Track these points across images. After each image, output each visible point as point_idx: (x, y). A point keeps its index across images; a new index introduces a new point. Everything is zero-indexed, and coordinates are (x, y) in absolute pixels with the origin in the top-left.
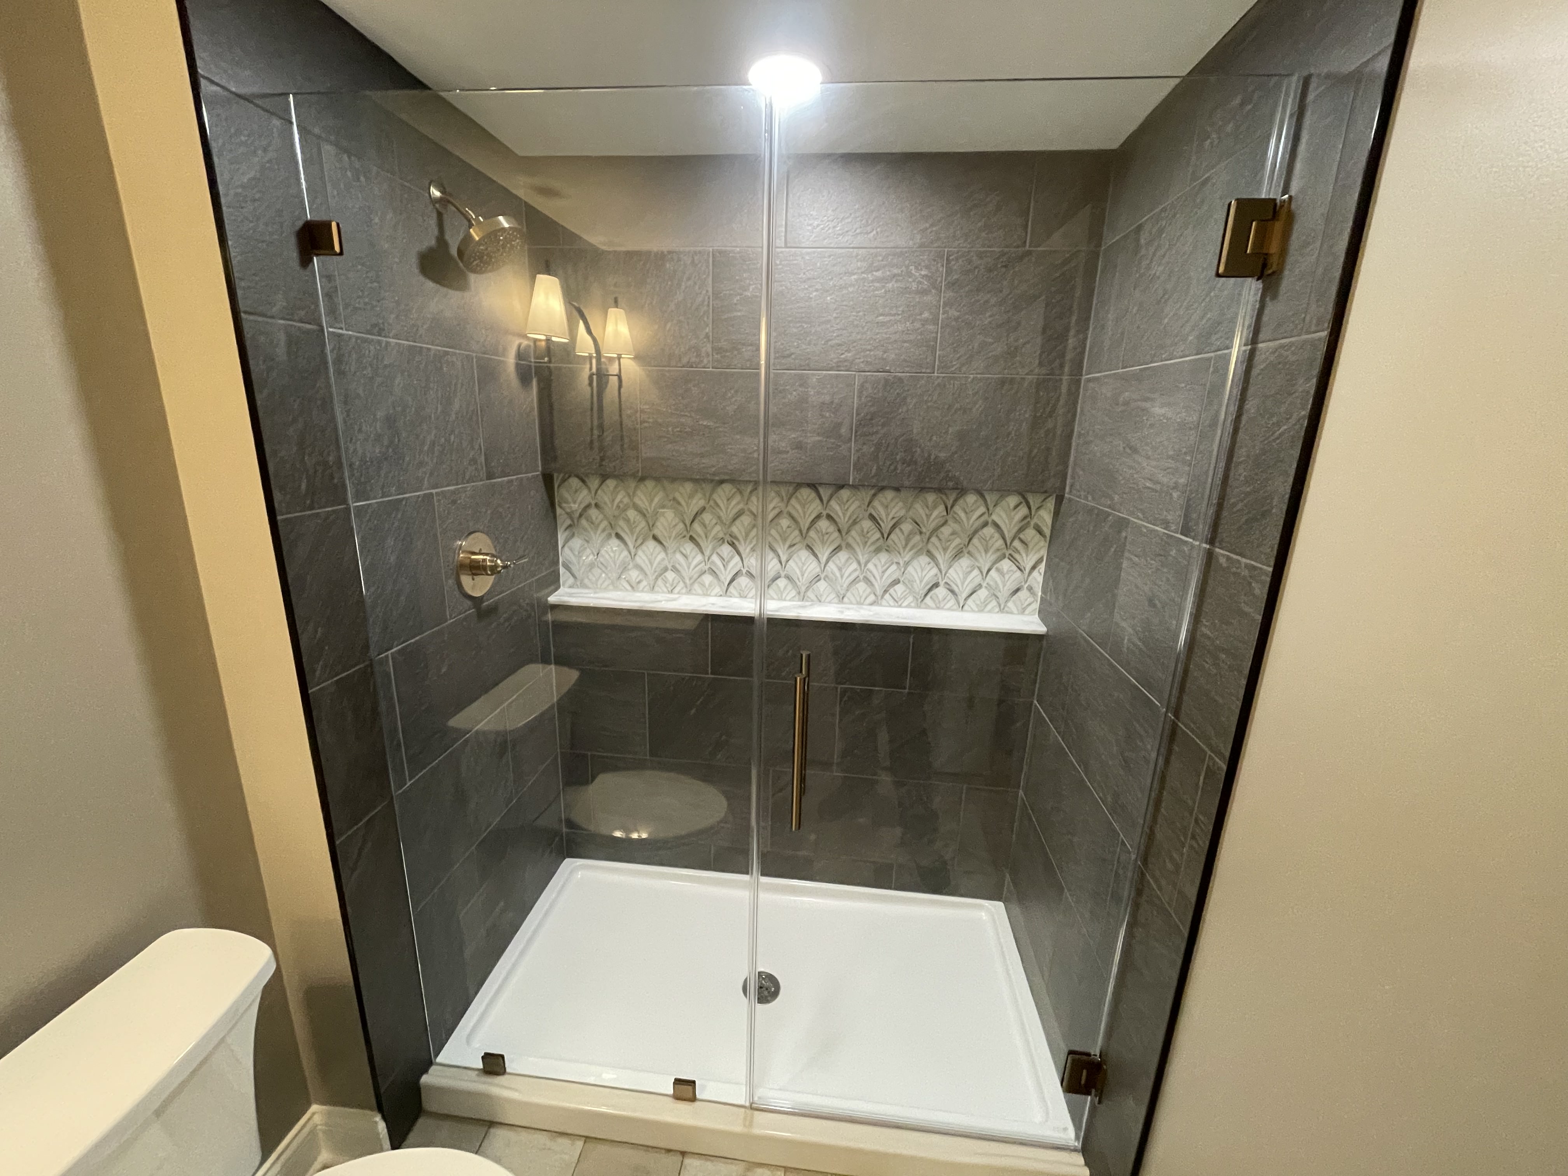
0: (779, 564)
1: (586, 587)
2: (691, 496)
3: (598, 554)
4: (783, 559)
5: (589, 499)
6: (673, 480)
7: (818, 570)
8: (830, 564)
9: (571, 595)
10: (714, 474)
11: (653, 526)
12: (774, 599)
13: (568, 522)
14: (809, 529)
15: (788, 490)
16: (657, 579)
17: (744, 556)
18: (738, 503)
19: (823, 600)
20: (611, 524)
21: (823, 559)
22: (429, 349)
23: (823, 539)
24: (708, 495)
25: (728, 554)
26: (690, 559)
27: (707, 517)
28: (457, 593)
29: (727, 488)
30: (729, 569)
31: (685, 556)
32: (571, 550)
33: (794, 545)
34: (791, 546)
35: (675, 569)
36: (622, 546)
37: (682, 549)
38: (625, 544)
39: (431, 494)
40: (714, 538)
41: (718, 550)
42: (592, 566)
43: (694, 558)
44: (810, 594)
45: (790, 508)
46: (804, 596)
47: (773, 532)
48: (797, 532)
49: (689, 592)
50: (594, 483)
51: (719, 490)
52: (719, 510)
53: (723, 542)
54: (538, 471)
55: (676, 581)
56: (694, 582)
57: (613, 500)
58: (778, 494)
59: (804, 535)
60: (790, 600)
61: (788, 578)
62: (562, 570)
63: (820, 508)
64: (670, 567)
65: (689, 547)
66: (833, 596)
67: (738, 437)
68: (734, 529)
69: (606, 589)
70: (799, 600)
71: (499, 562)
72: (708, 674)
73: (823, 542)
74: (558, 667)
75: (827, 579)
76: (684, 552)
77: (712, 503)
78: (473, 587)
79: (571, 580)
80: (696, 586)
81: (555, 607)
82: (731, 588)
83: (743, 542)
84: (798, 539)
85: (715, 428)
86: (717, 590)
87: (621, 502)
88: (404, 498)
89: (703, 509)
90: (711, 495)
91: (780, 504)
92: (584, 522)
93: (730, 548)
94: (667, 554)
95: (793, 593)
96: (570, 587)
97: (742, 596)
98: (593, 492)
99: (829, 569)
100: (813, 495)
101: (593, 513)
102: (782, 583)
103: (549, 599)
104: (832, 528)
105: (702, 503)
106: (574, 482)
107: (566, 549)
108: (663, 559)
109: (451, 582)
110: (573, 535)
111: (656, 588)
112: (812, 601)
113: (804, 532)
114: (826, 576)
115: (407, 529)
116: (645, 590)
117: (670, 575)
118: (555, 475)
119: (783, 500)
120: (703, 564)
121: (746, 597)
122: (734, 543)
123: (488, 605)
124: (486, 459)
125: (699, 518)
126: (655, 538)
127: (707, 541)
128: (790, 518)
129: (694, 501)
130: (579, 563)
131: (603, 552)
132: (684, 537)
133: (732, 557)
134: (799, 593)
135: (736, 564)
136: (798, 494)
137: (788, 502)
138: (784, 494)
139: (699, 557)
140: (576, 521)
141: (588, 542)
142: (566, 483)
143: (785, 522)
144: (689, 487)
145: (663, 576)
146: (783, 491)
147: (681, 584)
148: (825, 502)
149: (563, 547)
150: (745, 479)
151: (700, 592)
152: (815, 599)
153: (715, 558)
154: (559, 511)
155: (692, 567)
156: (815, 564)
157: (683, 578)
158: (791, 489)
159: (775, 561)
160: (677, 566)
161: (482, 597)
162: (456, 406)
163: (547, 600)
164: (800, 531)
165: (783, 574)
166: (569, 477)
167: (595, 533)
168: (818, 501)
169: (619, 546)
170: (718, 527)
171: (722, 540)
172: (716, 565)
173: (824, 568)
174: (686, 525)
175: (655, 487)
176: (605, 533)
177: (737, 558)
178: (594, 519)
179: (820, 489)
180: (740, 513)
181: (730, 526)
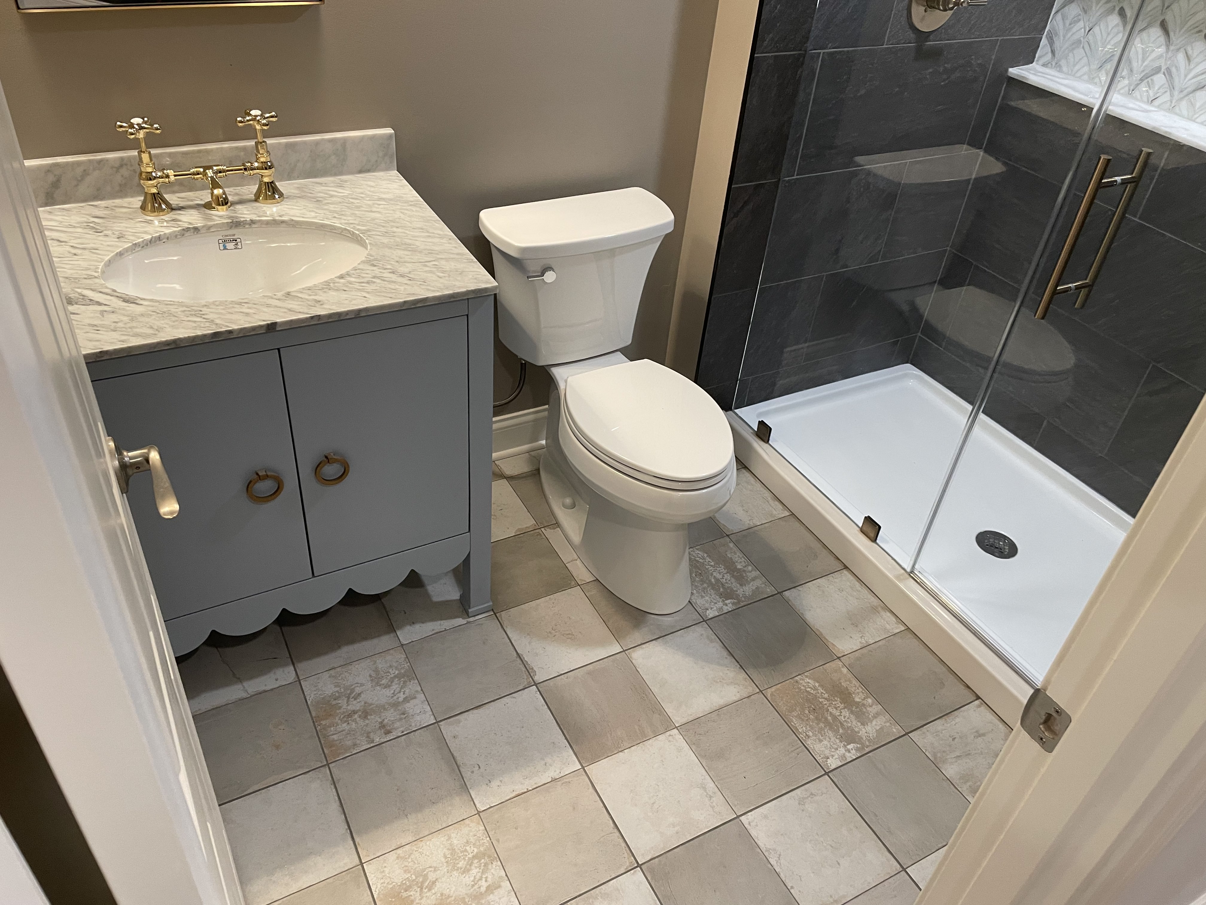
1: (1060, 71)
9: (1040, 73)
11: (1168, 7)
16: (1142, 80)
28: (904, 20)
31: (1190, 58)
32: (1064, 18)
35: (1168, 73)
36: (1121, 27)
37: (1189, 48)
42: (1077, 44)
43: (1200, 62)
49: (1171, 110)
55: (1162, 91)
56: (1183, 97)
62: (1043, 42)
64: (1164, 67)
69: (1078, 79)
74: (987, 156)
76: (1191, 50)
78: (922, 20)
79: (1049, 56)
80: (1184, 104)
81: (1011, 81)
94: (1168, 51)
96: (1044, 65)
103: (1011, 70)
107: (1059, 17)
108: (1161, 56)
109: (902, 6)
111: (1137, 93)
116: (1122, 91)
117: (1160, 79)
123: (932, 46)
130: (1064, 37)
131: (1096, 29)
141: (1086, 12)
145: (1149, 79)
147: (1166, 97)
149: (1057, 12)
151: (1185, 113)
157: (1172, 87)
160: (1174, 70)
161: (929, 34)
163: (1008, 71)
169: (1117, 25)
176: (1109, 5)
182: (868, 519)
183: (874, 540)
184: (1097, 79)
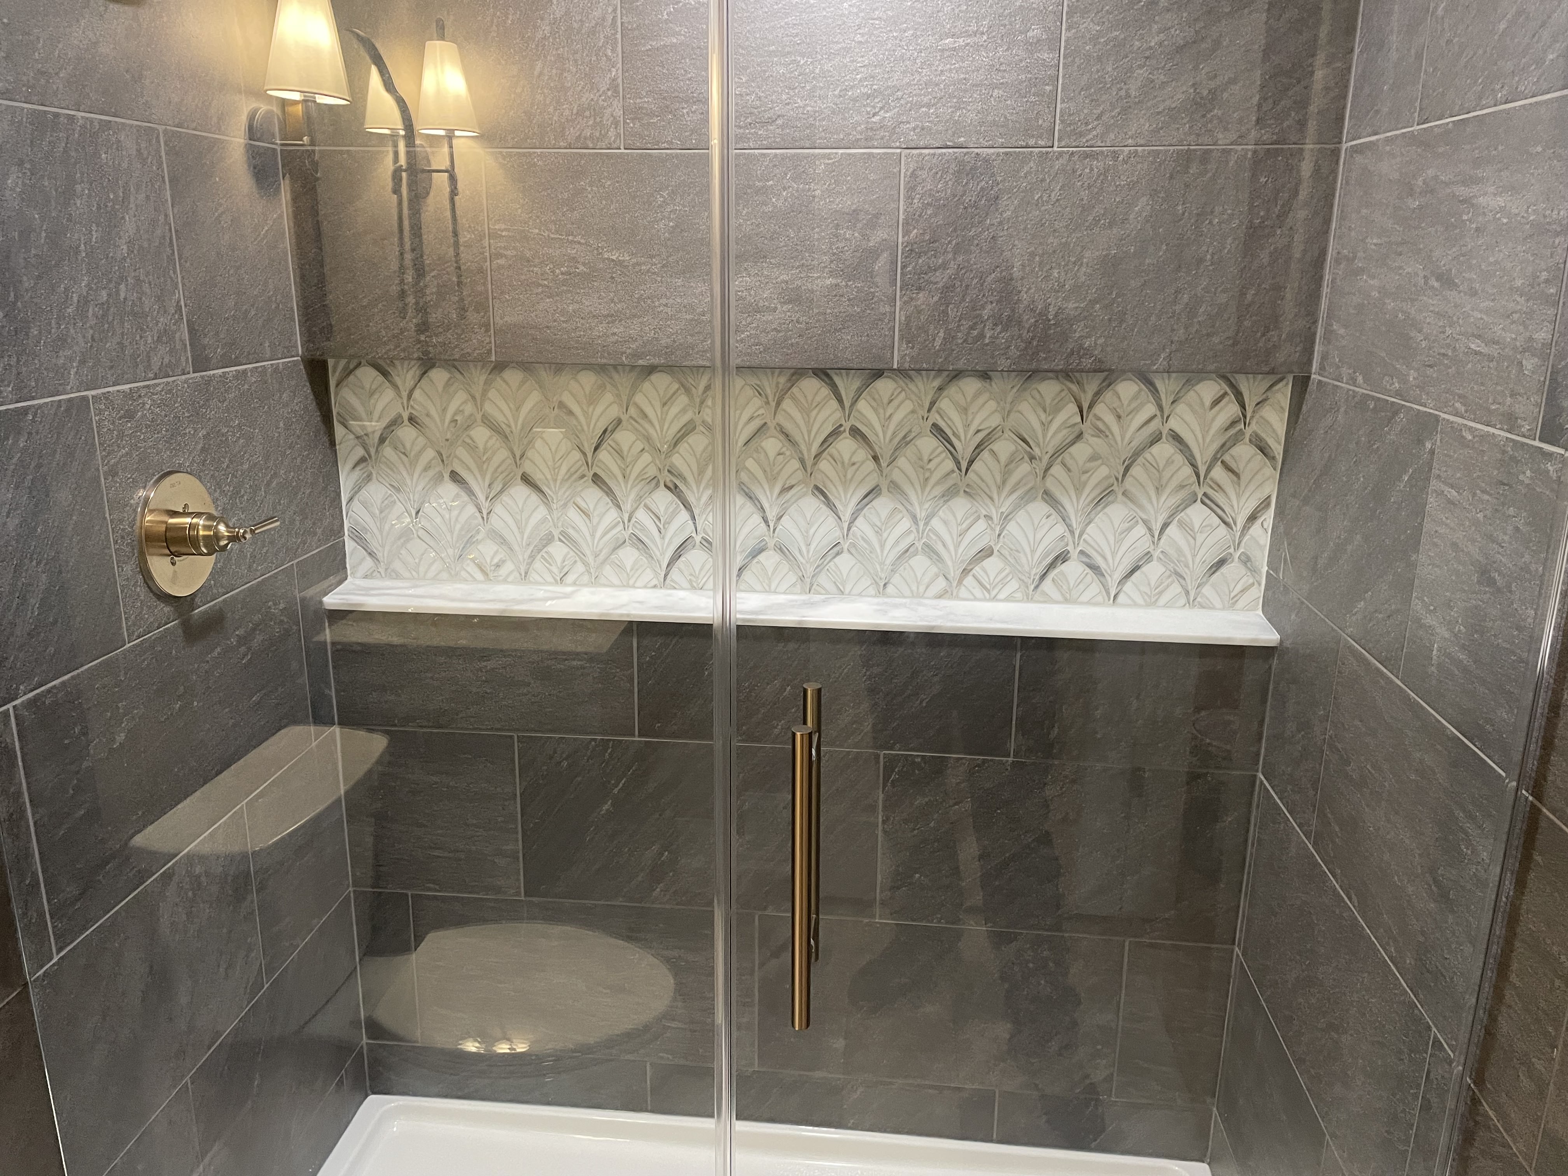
0: (763, 525)
1: (398, 576)
2: (592, 400)
3: (417, 513)
4: (771, 515)
5: (396, 409)
6: (559, 368)
7: (838, 533)
8: (860, 521)
9: (367, 591)
10: (636, 355)
11: (522, 456)
12: (755, 591)
13: (360, 452)
14: (818, 456)
15: (778, 383)
16: (532, 557)
17: (696, 512)
18: (684, 411)
19: (847, 591)
20: (440, 454)
21: (846, 517)
22: (71, 118)
23: (845, 476)
24: (625, 398)
25: (667, 509)
26: (595, 520)
27: (624, 438)
28: (142, 590)
29: (661, 380)
30: (668, 536)
31: (585, 513)
32: (364, 504)
33: (791, 487)
34: (786, 489)
35: (566, 538)
36: (465, 497)
37: (579, 500)
38: (470, 492)
39: (85, 399)
40: (640, 477)
41: (648, 501)
42: (406, 535)
43: (602, 516)
44: (823, 579)
45: (781, 418)
46: (812, 585)
47: (750, 463)
48: (795, 464)
49: (594, 582)
50: (406, 376)
51: (646, 385)
52: (647, 426)
53: (657, 485)
54: (297, 356)
57: (444, 410)
58: (760, 392)
59: (808, 466)
60: (785, 593)
61: (781, 549)
62: (350, 545)
63: (838, 414)
64: (556, 533)
65: (592, 496)
66: (866, 582)
67: (679, 282)
68: (677, 460)
69: (434, 580)
70: (803, 592)
71: (222, 528)
72: (634, 735)
73: (845, 483)
74: (346, 730)
75: (853, 551)
76: (583, 504)
77: (632, 411)
78: (174, 580)
79: (369, 562)
80: (608, 570)
81: (338, 616)
82: (674, 574)
83: (693, 484)
84: (800, 475)
85: (634, 265)
86: (647, 576)
87: (459, 411)
88: (30, 407)
89: (619, 422)
90: (631, 397)
91: (762, 411)
92: (388, 451)
93: (669, 496)
94: (549, 508)
95: (792, 578)
96: (367, 576)
97: (694, 587)
98: (405, 394)
99: (859, 533)
100: (825, 391)
101: (407, 433)
102: (769, 559)
103: (326, 599)
104: (862, 454)
105: (615, 411)
106: (367, 375)
107: (356, 504)
108: (544, 520)
109: (129, 568)
110: (369, 478)
111: (534, 576)
112: (828, 593)
113: (809, 463)
114: (853, 545)
115: (39, 466)
116: (510, 580)
117: (558, 550)
118: (331, 362)
119: (767, 403)
120: (621, 526)
121: (701, 589)
122: (676, 487)
123: (205, 612)
124: (192, 331)
125: (610, 441)
126: (526, 479)
127: (626, 482)
128: (782, 437)
129: (599, 409)
130: (381, 531)
131: (427, 508)
132: (583, 476)
133: (674, 514)
134: (802, 578)
135: (683, 525)
136: (795, 390)
137: (778, 404)
138: (769, 391)
139: (612, 514)
140: (372, 451)
141: (398, 490)
142: (352, 377)
143: (771, 445)
144: (588, 379)
145: (543, 553)
146: (769, 385)
147: (580, 568)
148: (847, 404)
149: (351, 500)
150: (694, 363)
151: (616, 581)
152: (833, 589)
153: (642, 515)
154: (339, 431)
155: (598, 534)
156: (831, 520)
157: (580, 553)
158: (782, 380)
159: (757, 518)
160: (571, 531)
161: (193, 596)
162: (129, 226)
163: (321, 602)
164: (802, 461)
165: (771, 544)
166: (359, 365)
167: (412, 474)
168: (834, 403)
169: (457, 496)
170: (646, 458)
171: (654, 481)
172: (644, 529)
173: (849, 529)
174: (584, 454)
175: (523, 382)
176: (431, 473)
177: (684, 515)
178: (408, 446)
179: (837, 380)
180: (687, 430)
181: (669, 454)
184: (463, 573)
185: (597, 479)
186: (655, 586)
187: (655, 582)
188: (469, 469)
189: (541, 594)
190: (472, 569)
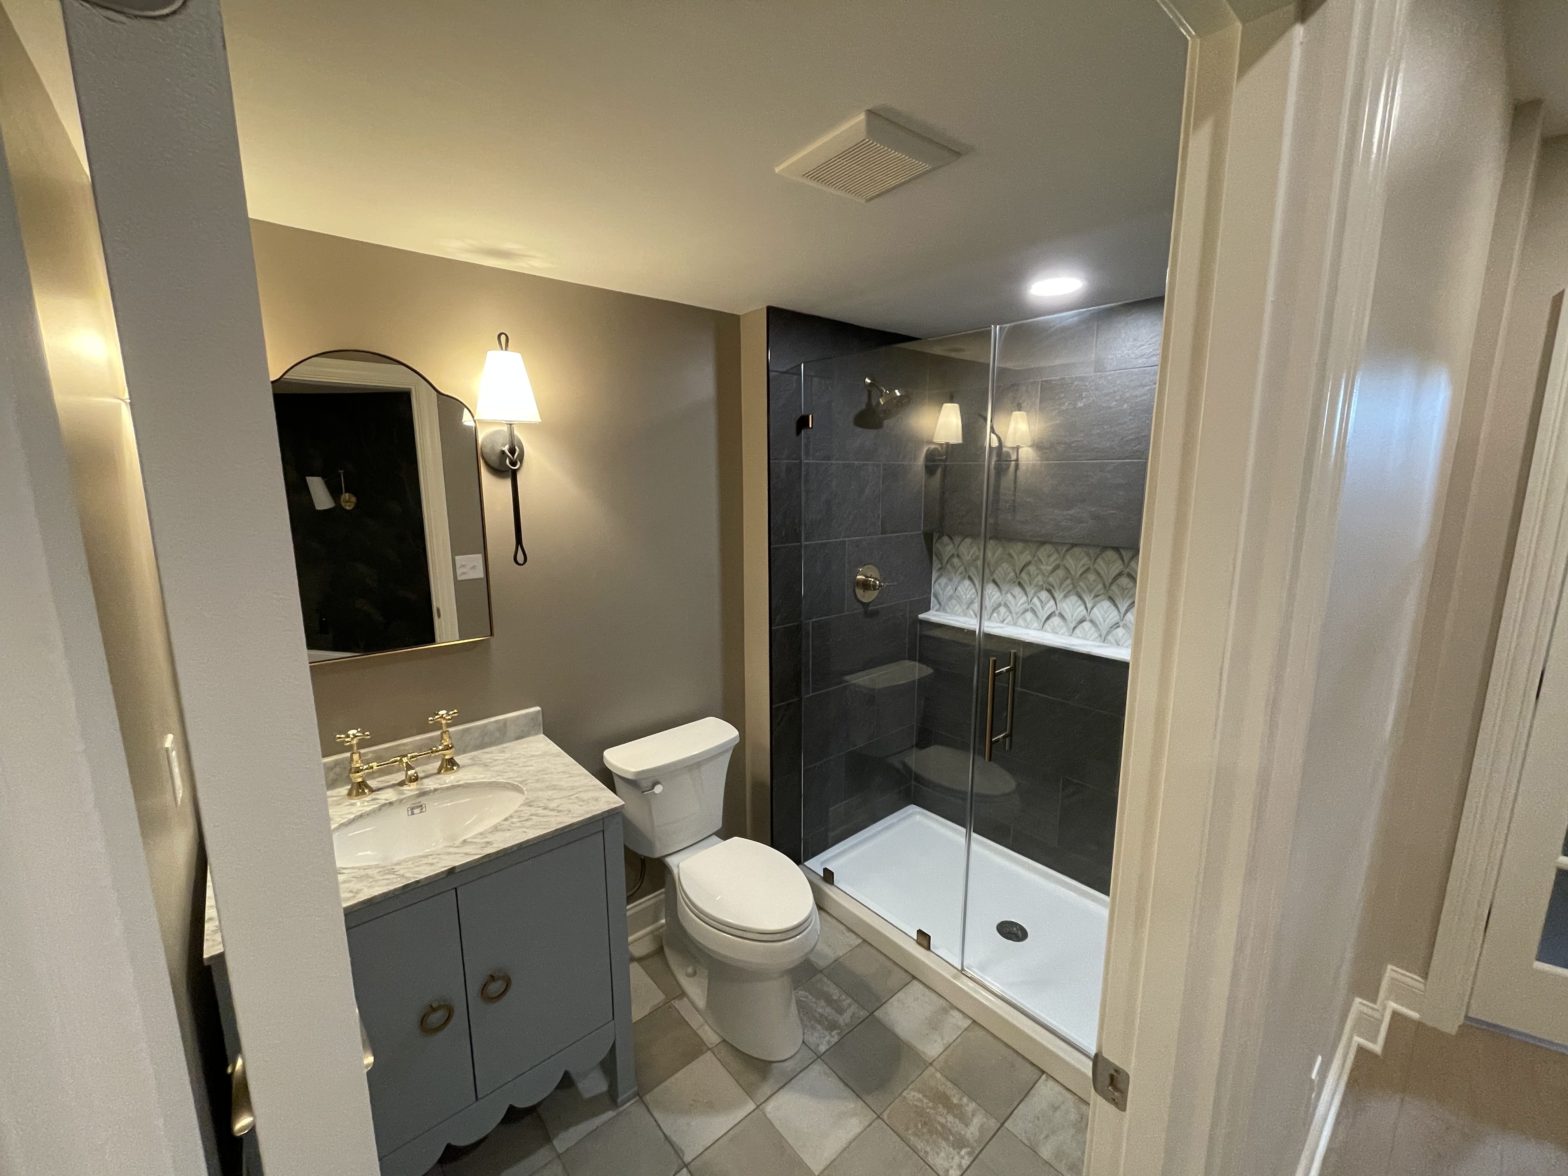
0: (1085, 610)
1: (946, 612)
2: (1021, 552)
3: (956, 589)
4: (1089, 606)
5: (953, 551)
6: (1010, 540)
7: (1118, 618)
8: (1129, 614)
9: (934, 615)
11: (993, 573)
12: (1080, 638)
13: (939, 566)
14: (1111, 584)
15: (1096, 551)
16: (993, 611)
17: (1057, 601)
18: (1056, 559)
20: (965, 569)
21: (1123, 610)
22: (854, 464)
23: (1123, 593)
24: (1033, 553)
25: (1046, 598)
26: (1017, 600)
27: (1032, 568)
28: (853, 598)
29: (1048, 548)
30: (1045, 610)
31: (1014, 597)
32: (940, 585)
33: (1098, 596)
34: (1096, 596)
35: (1006, 605)
36: (972, 586)
37: (1012, 591)
38: (974, 584)
39: (845, 541)
40: (1037, 585)
41: (1038, 595)
42: (951, 597)
43: (1020, 599)
44: (1110, 637)
45: (1096, 566)
47: (1082, 584)
48: (1100, 586)
49: (1015, 624)
50: (957, 540)
51: (1042, 549)
52: (1041, 564)
53: (1042, 589)
54: (922, 531)
55: (1007, 614)
56: (1018, 618)
57: (969, 552)
58: (1088, 554)
59: (1107, 588)
60: (1093, 641)
61: (1092, 622)
62: (933, 599)
63: (1122, 567)
64: (1002, 603)
65: (1017, 590)
68: (1051, 579)
69: (959, 615)
70: (1099, 641)
71: (878, 582)
73: (1123, 596)
74: (921, 665)
75: (1125, 627)
76: (1013, 593)
77: (1036, 558)
78: (863, 597)
79: (937, 606)
80: (1020, 620)
81: (922, 622)
82: (1046, 626)
83: (1057, 589)
84: (1102, 591)
86: (1035, 625)
87: (974, 554)
88: (828, 543)
89: (1030, 562)
90: (1036, 553)
91: (1088, 562)
92: (949, 566)
93: (1047, 594)
94: (1001, 594)
95: (1096, 635)
96: (937, 611)
97: (1054, 632)
98: (957, 546)
99: (1128, 619)
101: (955, 560)
102: (1087, 625)
103: (920, 616)
105: (1029, 558)
106: (946, 539)
107: (937, 584)
108: (999, 597)
109: (850, 590)
110: (941, 575)
111: (992, 618)
112: (1112, 644)
113: (1107, 586)
114: (1125, 625)
115: (830, 559)
117: (1002, 610)
118: (935, 533)
119: (1091, 559)
120: (1027, 603)
121: (1057, 633)
122: (1050, 590)
123: (873, 610)
124: (882, 523)
125: (1026, 569)
126: (994, 582)
127: (1031, 587)
128: (1095, 574)
129: (1024, 557)
130: (943, 594)
131: (959, 588)
132: (1014, 582)
133: (1049, 601)
134: (1101, 636)
135: (1052, 606)
136: (1103, 555)
137: (1096, 559)
138: (1092, 554)
139: (1024, 598)
140: (944, 565)
141: (950, 580)
142: (940, 540)
143: (1092, 577)
144: (1020, 545)
146: (1092, 552)
147: (1010, 618)
148: (1126, 563)
149: (935, 583)
151: (1022, 624)
153: (1035, 600)
154: (934, 558)
155: (1019, 605)
156: (1116, 613)
157: (1011, 612)
158: (1098, 550)
159: (1082, 607)
160: (1008, 603)
161: (870, 602)
163: (918, 617)
164: (1104, 585)
165: (1088, 618)
166: (943, 535)
167: (955, 576)
168: (1121, 562)
169: (969, 585)
170: (1040, 577)
171: (1041, 588)
172: (1036, 605)
173: (1124, 617)
174: (1016, 574)
175: (996, 545)
176: (962, 576)
177: (1052, 602)
178: (955, 565)
179: (1122, 551)
180: (1056, 568)
181: (1048, 577)
182: (920, 932)
183: (928, 948)
184: (968, 614)
185: (1020, 584)
186: (1038, 630)
187: (1039, 628)
188: (975, 576)
189: (993, 626)
190: (971, 613)
